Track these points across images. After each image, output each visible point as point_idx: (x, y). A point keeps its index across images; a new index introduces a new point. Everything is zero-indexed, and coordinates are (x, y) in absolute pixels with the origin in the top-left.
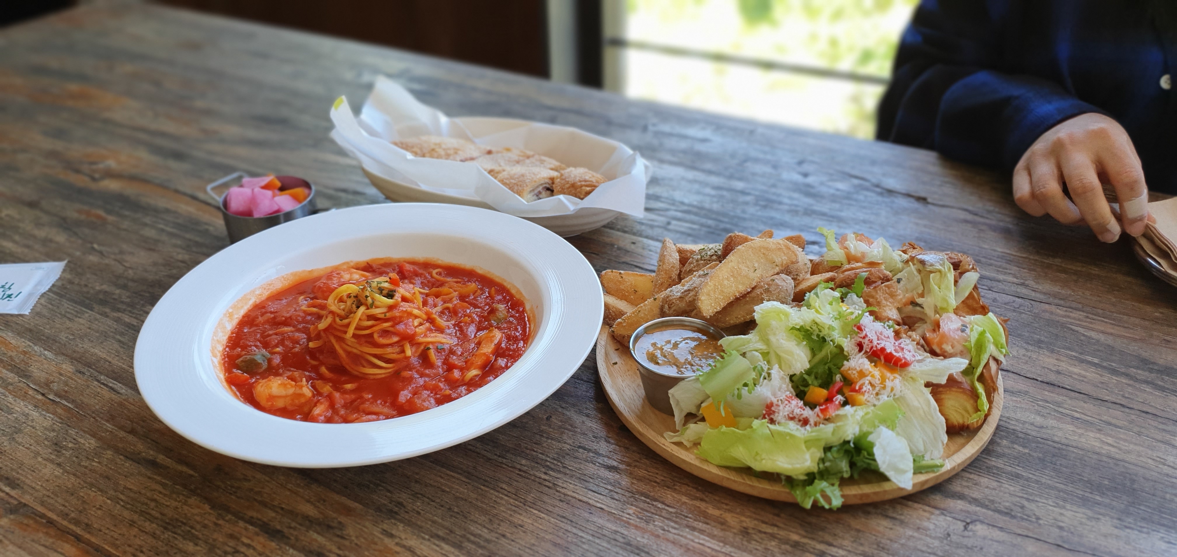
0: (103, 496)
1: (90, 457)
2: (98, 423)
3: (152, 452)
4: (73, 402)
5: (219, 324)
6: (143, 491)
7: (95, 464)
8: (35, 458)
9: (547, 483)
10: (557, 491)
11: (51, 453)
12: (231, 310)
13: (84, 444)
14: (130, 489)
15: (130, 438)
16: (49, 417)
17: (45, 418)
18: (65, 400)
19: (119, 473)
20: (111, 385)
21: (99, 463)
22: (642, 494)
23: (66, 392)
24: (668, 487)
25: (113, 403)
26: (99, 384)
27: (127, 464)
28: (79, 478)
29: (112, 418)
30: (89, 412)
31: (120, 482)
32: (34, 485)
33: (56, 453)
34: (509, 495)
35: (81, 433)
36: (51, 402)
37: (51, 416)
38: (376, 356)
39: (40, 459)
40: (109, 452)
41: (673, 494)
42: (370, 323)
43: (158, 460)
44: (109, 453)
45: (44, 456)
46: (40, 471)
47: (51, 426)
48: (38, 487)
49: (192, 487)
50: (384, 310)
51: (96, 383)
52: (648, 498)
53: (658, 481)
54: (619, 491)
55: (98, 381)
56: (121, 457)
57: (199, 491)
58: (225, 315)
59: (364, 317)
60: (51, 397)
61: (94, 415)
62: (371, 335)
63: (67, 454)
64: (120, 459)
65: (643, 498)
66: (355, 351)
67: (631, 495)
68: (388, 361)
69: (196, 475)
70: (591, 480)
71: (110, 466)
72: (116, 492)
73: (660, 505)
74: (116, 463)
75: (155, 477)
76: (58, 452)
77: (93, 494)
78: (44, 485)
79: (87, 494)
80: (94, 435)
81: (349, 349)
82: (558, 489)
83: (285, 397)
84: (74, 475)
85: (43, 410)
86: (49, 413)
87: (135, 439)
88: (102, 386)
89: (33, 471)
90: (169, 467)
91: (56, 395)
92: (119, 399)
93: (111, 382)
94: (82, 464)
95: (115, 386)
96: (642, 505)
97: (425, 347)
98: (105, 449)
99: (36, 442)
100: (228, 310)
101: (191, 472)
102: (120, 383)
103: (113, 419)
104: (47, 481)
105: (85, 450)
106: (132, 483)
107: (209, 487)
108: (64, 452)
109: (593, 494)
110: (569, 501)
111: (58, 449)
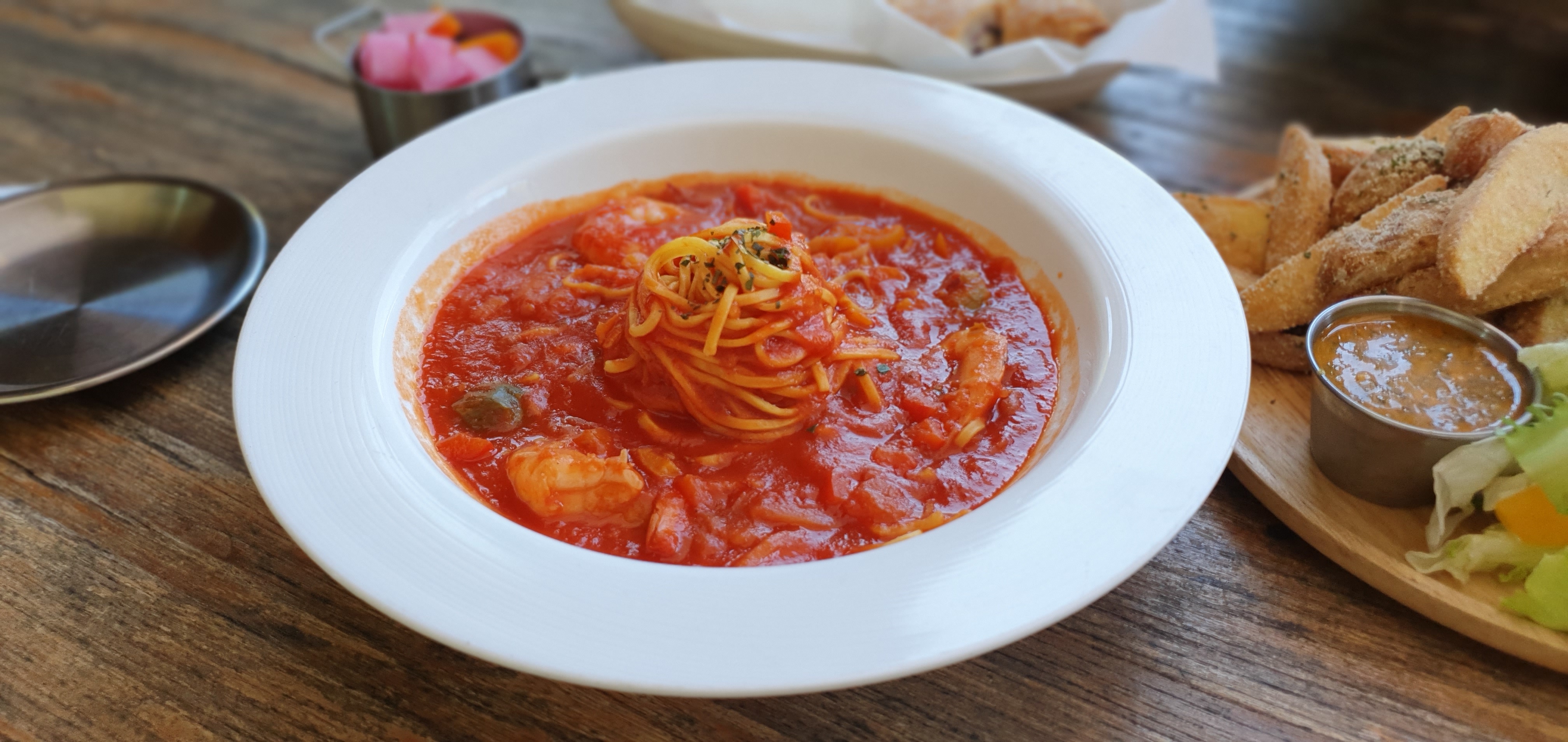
0: (192, 720)
1: (152, 623)
2: (157, 539)
3: (284, 608)
4: (97, 488)
5: (401, 322)
6: (282, 707)
7: (163, 639)
8: (29, 625)
9: (1164, 669)
10: (1193, 687)
11: (63, 615)
12: (418, 291)
13: (133, 590)
14: (252, 702)
15: (233, 573)
16: (50, 525)
17: (42, 529)
18: (81, 485)
19: (221, 661)
20: (172, 448)
21: (173, 635)
22: (1382, 691)
23: (79, 466)
24: (1429, 672)
25: (182, 490)
26: (147, 448)
27: (235, 638)
28: (133, 674)
29: (185, 527)
30: (135, 513)
31: (227, 684)
32: (33, 695)
33: (73, 612)
34: (1093, 698)
35: (123, 562)
36: (49, 489)
37: (54, 523)
38: (759, 393)
39: (40, 630)
40: (191, 609)
41: (1447, 687)
42: (747, 322)
43: (301, 627)
44: (191, 612)
45: (48, 621)
46: (43, 659)
47: (56, 547)
48: (43, 700)
49: (389, 692)
50: (772, 293)
51: (139, 444)
52: (1398, 701)
53: (1402, 656)
54: (1328, 683)
55: (144, 440)
56: (220, 620)
57: (405, 702)
58: (408, 301)
59: (736, 311)
60: (48, 478)
61: (145, 519)
62: (749, 350)
63: (100, 613)
64: (216, 626)
65: (1385, 700)
66: (714, 382)
67: (1356, 692)
68: (783, 402)
69: (393, 661)
70: (1257, 659)
71: (198, 643)
72: (220, 709)
73: (1430, 718)
74: (212, 637)
75: (302, 668)
76: (80, 610)
77: (170, 716)
78: (56, 695)
79: (156, 715)
80: (151, 567)
81: (702, 378)
82: (1194, 682)
83: (585, 490)
84: (122, 667)
85: (34, 508)
86: (48, 516)
87: (243, 576)
88: (154, 451)
89: (28, 659)
90: (328, 644)
91: (59, 473)
92: (193, 481)
93: (172, 443)
94: (136, 638)
95: (181, 452)
96: (1392, 718)
97: (852, 369)
98: (180, 602)
99: (25, 585)
100: (413, 291)
101: (381, 656)
102: (191, 443)
103: (187, 529)
104: (63, 683)
105: (137, 603)
106: (254, 686)
107: (427, 690)
108: (91, 609)
109: (1275, 692)
110: (1229, 711)
111: (79, 603)
